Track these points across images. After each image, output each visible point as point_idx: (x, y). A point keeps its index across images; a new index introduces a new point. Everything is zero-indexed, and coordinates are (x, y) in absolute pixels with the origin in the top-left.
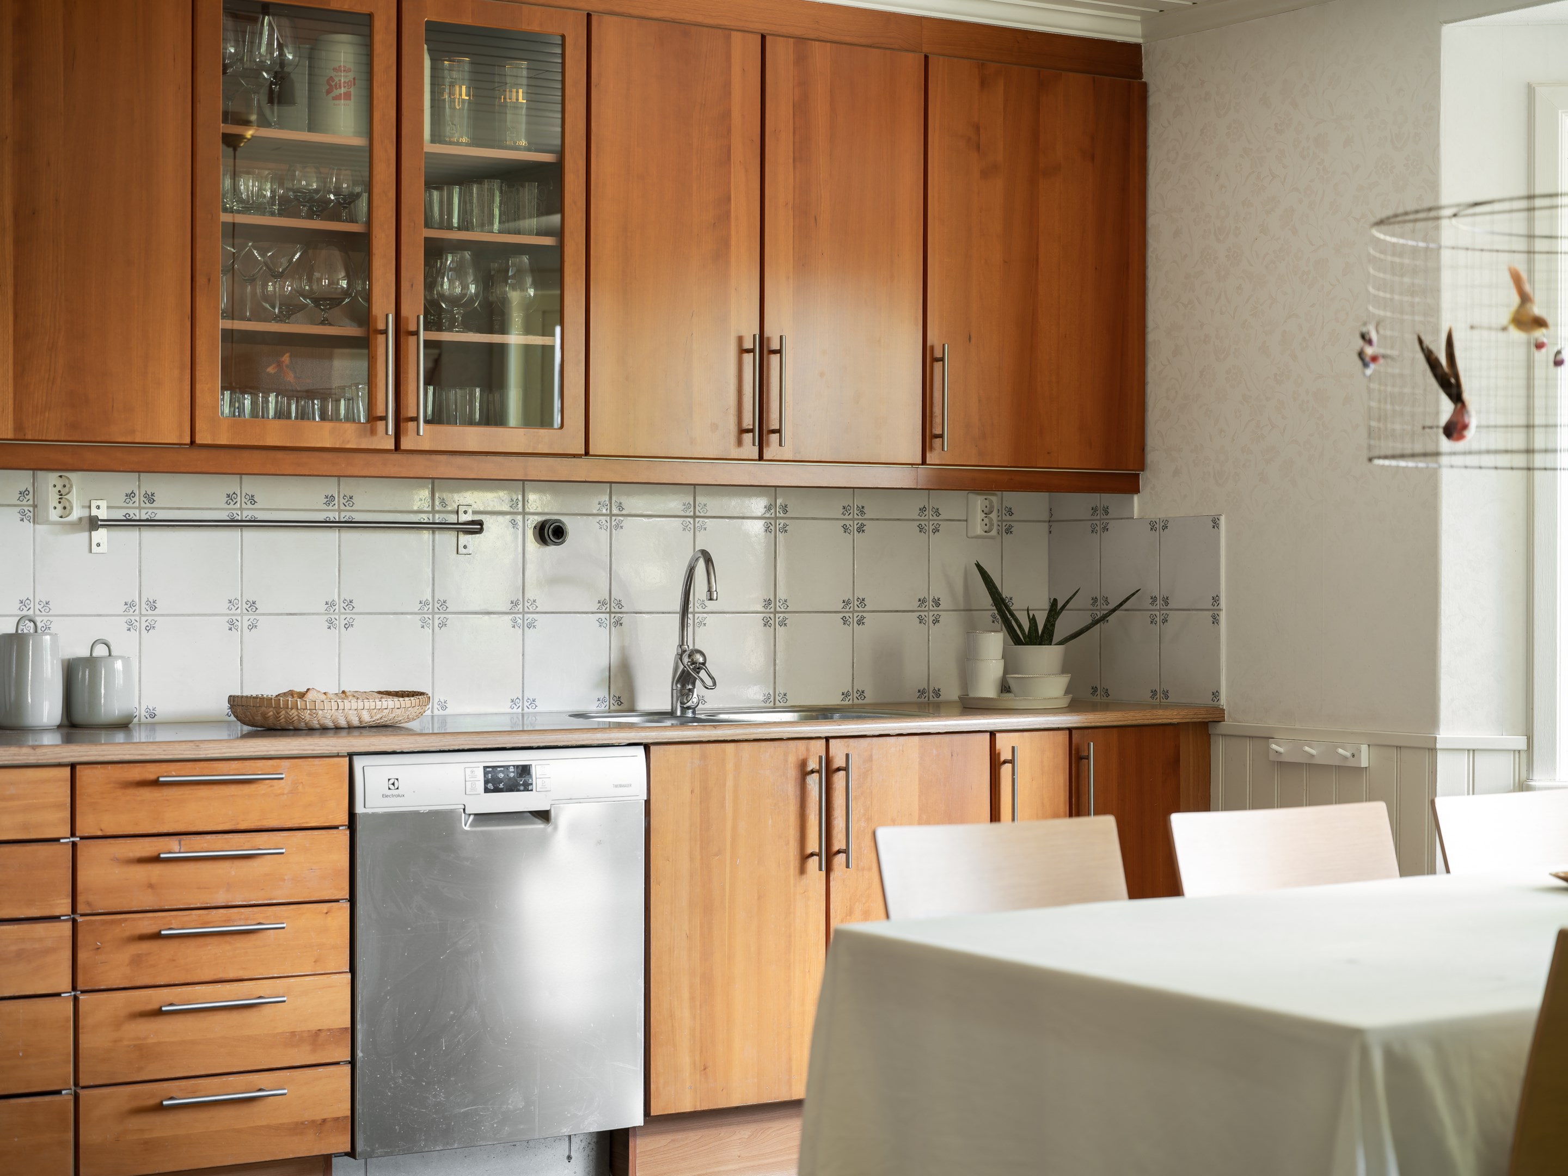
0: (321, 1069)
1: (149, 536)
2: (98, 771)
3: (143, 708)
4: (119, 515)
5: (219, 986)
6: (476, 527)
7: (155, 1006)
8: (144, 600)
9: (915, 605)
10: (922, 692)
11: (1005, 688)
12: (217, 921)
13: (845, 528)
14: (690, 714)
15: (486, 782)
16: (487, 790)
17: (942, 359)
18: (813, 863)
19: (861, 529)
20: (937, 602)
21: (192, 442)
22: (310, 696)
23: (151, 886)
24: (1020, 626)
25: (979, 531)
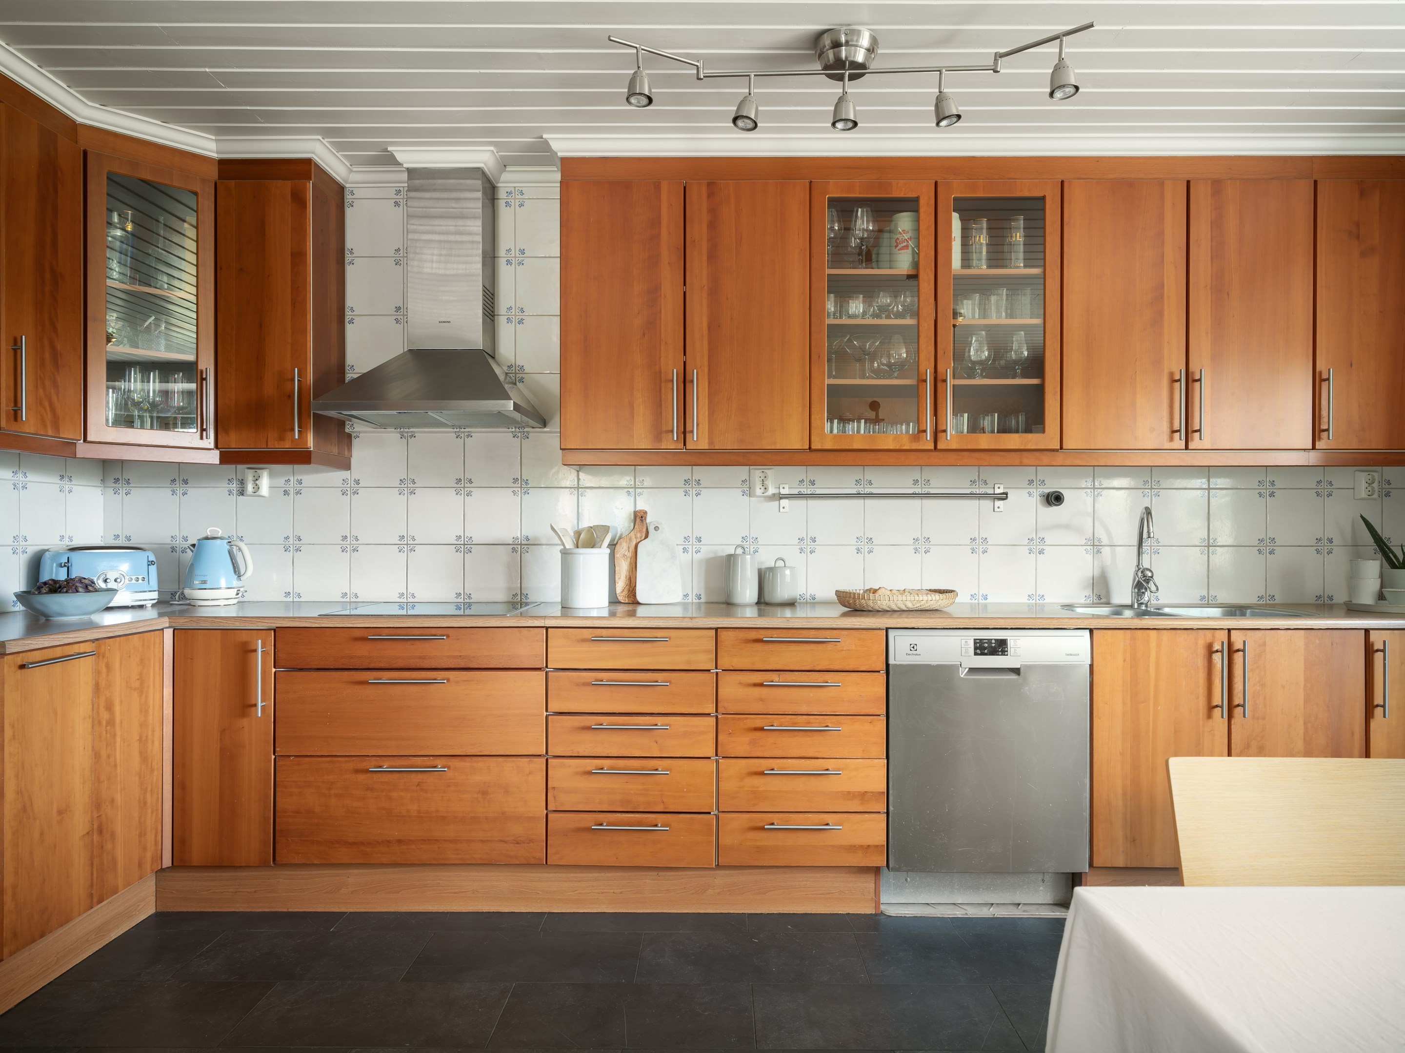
0: (866, 815)
1: (812, 503)
2: (731, 633)
3: (809, 594)
4: (795, 492)
5: (803, 761)
6: (1004, 497)
7: (760, 769)
8: (809, 537)
9: (1314, 542)
10: (1318, 597)
11: (1381, 597)
12: (801, 723)
13: (1260, 495)
14: (1143, 607)
15: (976, 648)
16: (976, 654)
17: (1328, 379)
18: (1217, 712)
19: (1272, 495)
20: (1331, 541)
21: (810, 448)
22: (880, 592)
23: (762, 700)
24: (1395, 556)
25: (1364, 494)
